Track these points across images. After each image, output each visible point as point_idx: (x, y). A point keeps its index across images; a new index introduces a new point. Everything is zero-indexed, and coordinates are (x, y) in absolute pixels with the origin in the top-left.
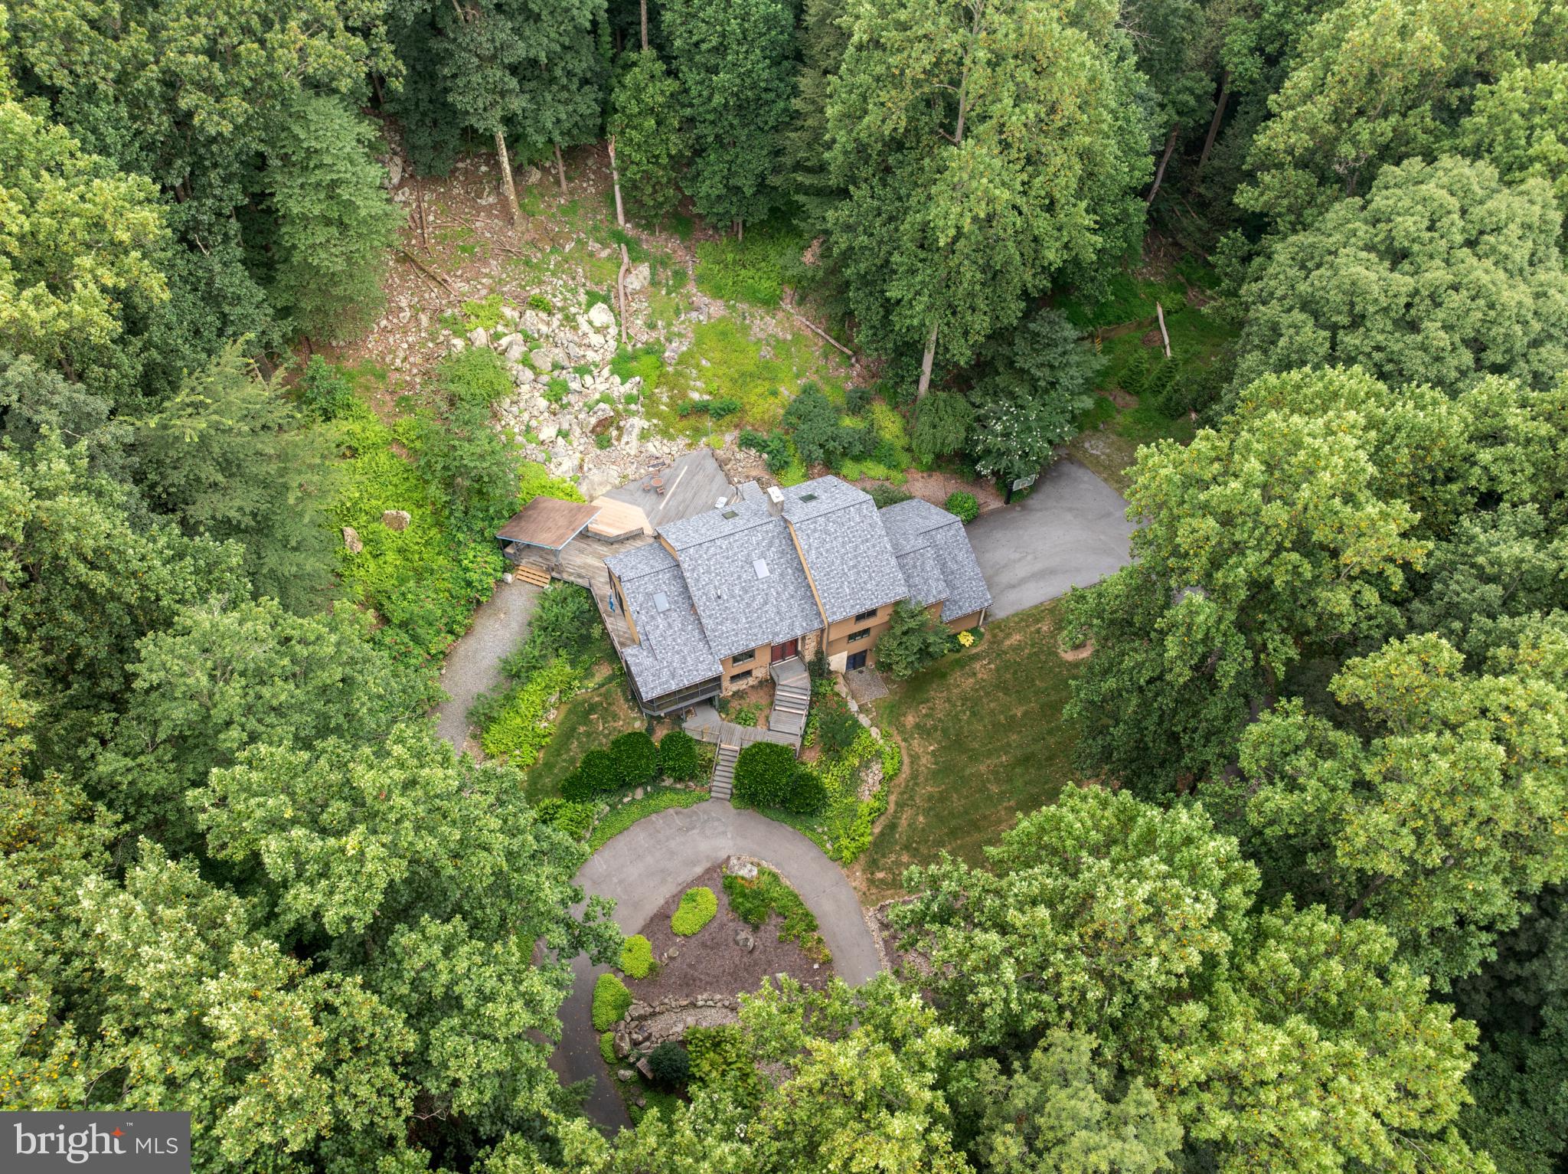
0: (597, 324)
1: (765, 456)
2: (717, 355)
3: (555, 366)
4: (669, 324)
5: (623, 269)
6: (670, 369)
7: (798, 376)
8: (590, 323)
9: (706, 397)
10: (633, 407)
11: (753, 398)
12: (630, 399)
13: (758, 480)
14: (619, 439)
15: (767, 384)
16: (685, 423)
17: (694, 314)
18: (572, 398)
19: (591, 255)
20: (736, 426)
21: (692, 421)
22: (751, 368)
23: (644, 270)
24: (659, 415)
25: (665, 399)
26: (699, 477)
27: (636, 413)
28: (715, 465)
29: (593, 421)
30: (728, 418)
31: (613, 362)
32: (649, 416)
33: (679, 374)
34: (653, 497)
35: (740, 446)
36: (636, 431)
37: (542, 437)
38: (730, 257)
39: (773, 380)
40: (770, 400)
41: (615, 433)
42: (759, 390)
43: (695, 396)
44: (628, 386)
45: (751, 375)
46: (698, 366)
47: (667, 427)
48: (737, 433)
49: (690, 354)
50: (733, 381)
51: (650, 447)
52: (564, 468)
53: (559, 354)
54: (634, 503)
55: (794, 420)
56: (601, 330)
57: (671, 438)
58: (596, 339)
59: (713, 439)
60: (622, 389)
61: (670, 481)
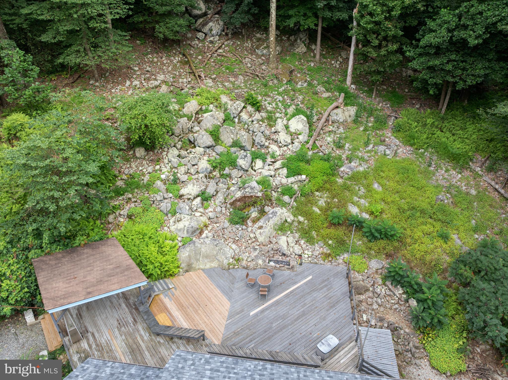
0: (292, 129)
1: (413, 303)
2: (391, 184)
3: (236, 144)
4: (355, 149)
5: (335, 104)
6: (340, 181)
7: (476, 230)
8: (287, 127)
9: (366, 216)
10: (286, 198)
11: (418, 234)
12: (288, 191)
13: (394, 330)
14: (254, 221)
15: (438, 225)
16: (332, 231)
17: (382, 148)
18: (235, 173)
19: (316, 93)
20: (388, 256)
21: (340, 232)
22: (424, 205)
23: (352, 110)
24: (308, 215)
25: (322, 203)
26: (319, 295)
27: (284, 205)
28: (346, 289)
29: (239, 194)
30: (382, 243)
31: (289, 160)
32: (297, 211)
33: (346, 188)
34: (252, 295)
35: (385, 278)
36: (275, 220)
37: (183, 191)
38: (430, 121)
39: (445, 223)
40: (439, 243)
41: (254, 214)
42: (427, 228)
43: (354, 210)
44: (292, 179)
45: (423, 212)
46: (368, 188)
47: (311, 228)
48: (385, 263)
49: (365, 175)
50: (401, 210)
51: (283, 241)
52: (180, 225)
53: (244, 137)
54: (228, 293)
55: (468, 273)
56: (294, 135)
57: (310, 241)
58: (283, 137)
59: (356, 259)
60: (284, 181)
61: (283, 285)
